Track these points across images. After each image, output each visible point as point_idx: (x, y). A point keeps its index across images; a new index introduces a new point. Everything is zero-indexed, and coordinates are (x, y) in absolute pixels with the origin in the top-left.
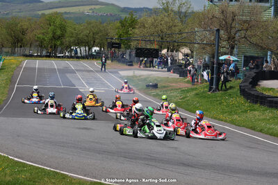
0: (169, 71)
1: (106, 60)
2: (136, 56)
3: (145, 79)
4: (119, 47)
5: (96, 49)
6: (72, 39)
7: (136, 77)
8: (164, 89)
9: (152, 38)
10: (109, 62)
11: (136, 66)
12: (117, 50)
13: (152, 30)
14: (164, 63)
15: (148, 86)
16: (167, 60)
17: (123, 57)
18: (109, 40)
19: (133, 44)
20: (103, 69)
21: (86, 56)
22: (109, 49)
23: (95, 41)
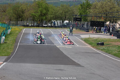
0: (111, 35)
1: (72, 29)
2: (91, 26)
3: (96, 40)
4: (80, 21)
5: (66, 22)
6: (52, 16)
7: (91, 38)
8: (108, 46)
9: (100, 15)
10: (74, 29)
11: (91, 32)
12: (79, 22)
13: (101, 10)
14: (108, 30)
15: (98, 44)
16: (110, 28)
17: (83, 27)
18: (74, 17)
19: (89, 19)
20: (71, 34)
21: (61, 26)
22: (75, 22)
23: (66, 17)
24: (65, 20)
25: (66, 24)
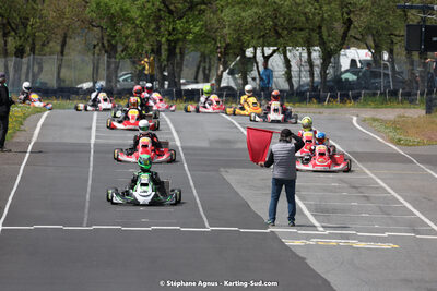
21: (314, 88)
22: (416, 56)
23: (349, 23)
24: (344, 42)
25: (351, 77)
